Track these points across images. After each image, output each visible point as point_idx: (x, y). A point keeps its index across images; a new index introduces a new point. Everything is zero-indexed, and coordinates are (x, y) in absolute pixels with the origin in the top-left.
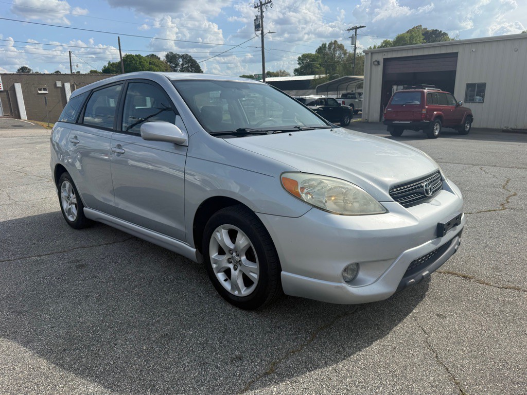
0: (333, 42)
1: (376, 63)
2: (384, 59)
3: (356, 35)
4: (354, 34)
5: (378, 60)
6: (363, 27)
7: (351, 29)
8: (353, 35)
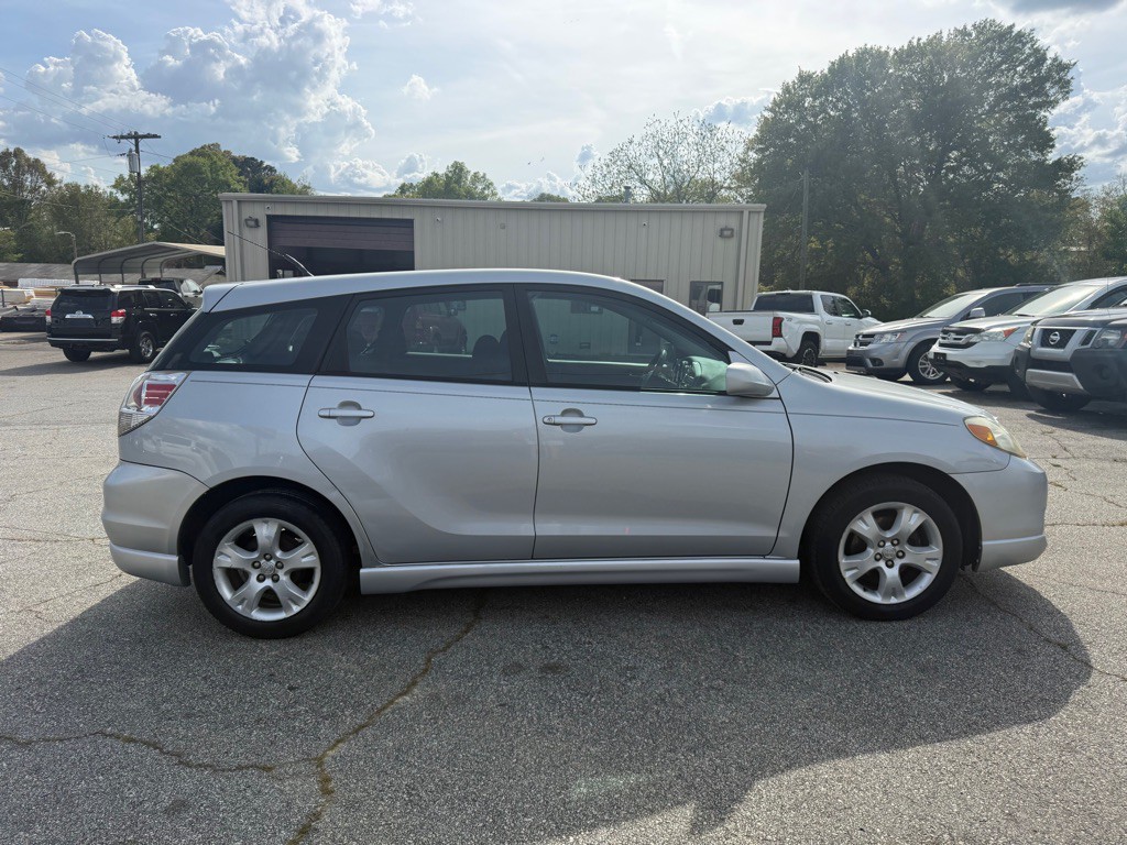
0: (12, 150)
1: (253, 223)
2: (268, 216)
3: (137, 151)
4: (134, 148)
5: (255, 217)
6: (155, 136)
7: (122, 137)
8: (131, 151)
